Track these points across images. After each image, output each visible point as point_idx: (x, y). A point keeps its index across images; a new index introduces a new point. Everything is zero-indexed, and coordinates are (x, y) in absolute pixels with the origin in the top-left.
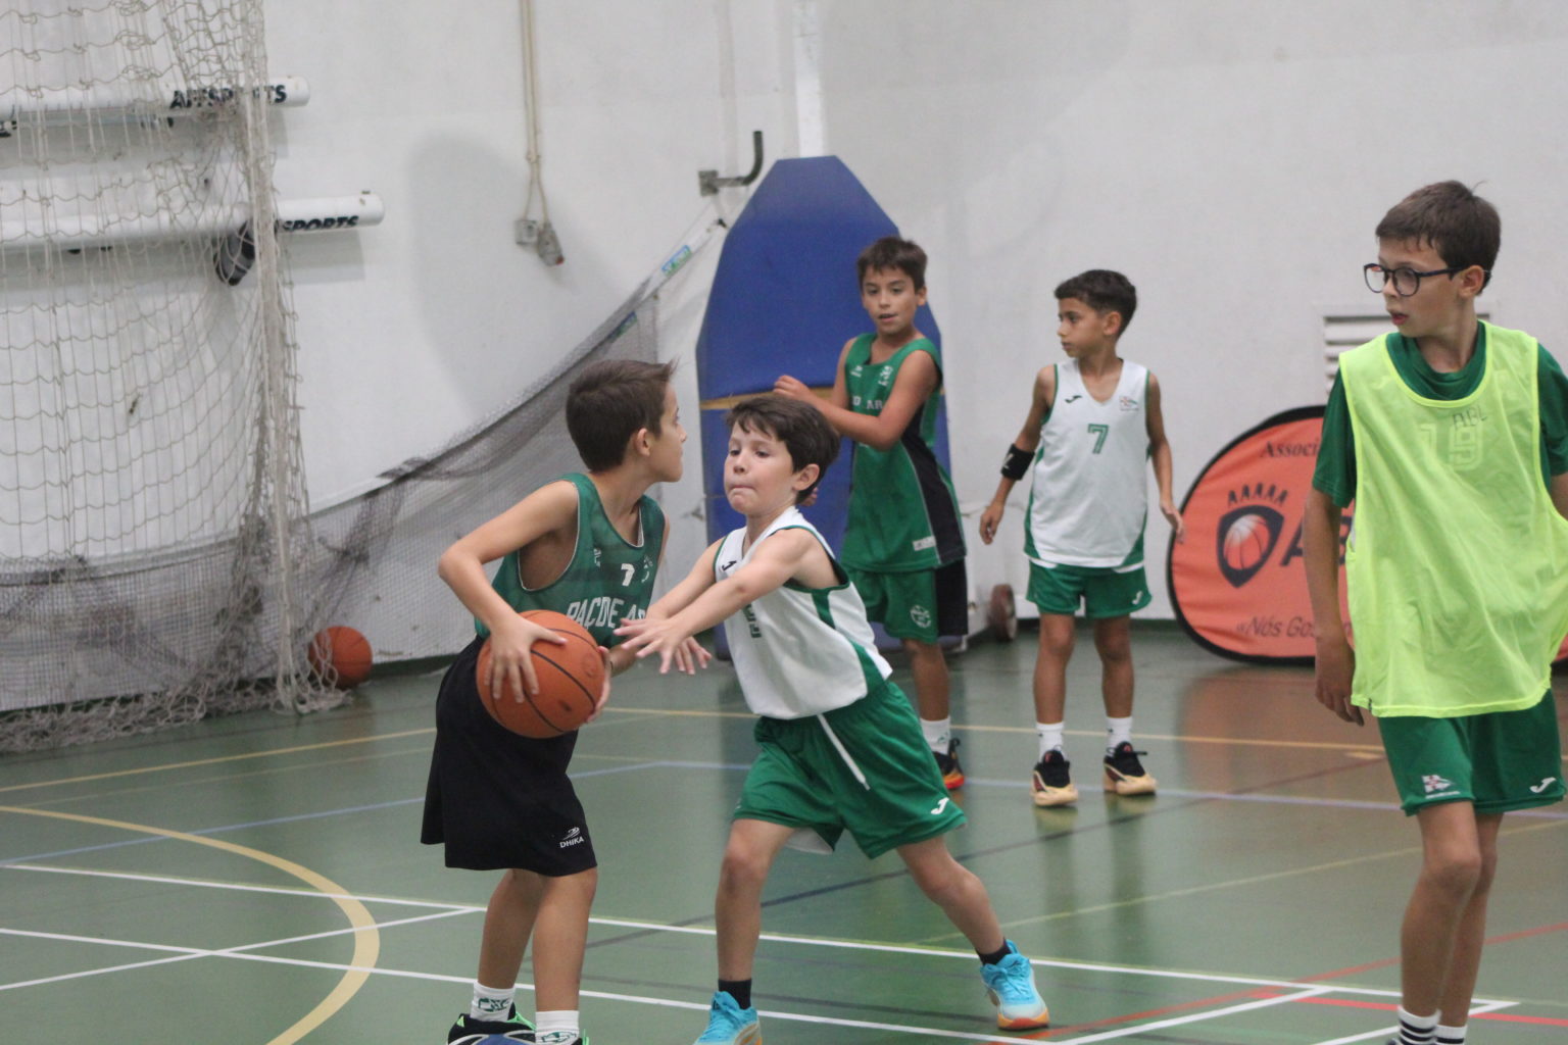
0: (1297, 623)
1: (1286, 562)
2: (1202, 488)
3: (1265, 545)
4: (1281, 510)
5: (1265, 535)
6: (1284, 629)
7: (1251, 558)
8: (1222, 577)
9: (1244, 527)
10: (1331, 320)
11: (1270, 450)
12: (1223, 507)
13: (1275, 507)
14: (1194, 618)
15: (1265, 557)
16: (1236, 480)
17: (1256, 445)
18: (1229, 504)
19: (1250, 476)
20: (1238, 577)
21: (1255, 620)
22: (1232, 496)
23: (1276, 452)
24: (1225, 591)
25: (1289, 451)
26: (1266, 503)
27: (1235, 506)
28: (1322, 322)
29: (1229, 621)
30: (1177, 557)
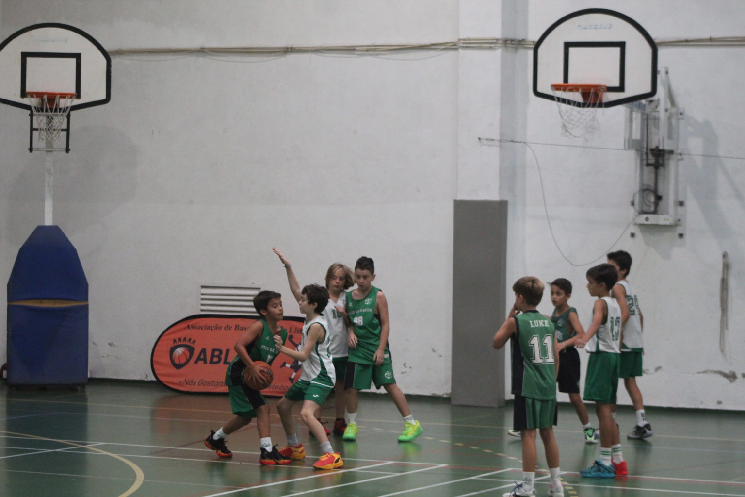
0: (202, 381)
1: (196, 362)
2: (163, 338)
3: (188, 357)
4: (194, 346)
5: (188, 354)
6: (197, 384)
7: (183, 361)
8: (172, 366)
9: (180, 351)
10: (203, 287)
11: (188, 327)
12: (172, 344)
13: (192, 345)
14: (162, 379)
15: (188, 361)
16: (176, 336)
17: (184, 325)
18: (174, 344)
19: (181, 335)
20: (178, 366)
21: (186, 380)
22: (175, 341)
23: (190, 327)
24: (173, 370)
25: (195, 328)
26: (188, 343)
27: (175, 344)
28: (200, 287)
29: (176, 380)
30: (155, 358)
